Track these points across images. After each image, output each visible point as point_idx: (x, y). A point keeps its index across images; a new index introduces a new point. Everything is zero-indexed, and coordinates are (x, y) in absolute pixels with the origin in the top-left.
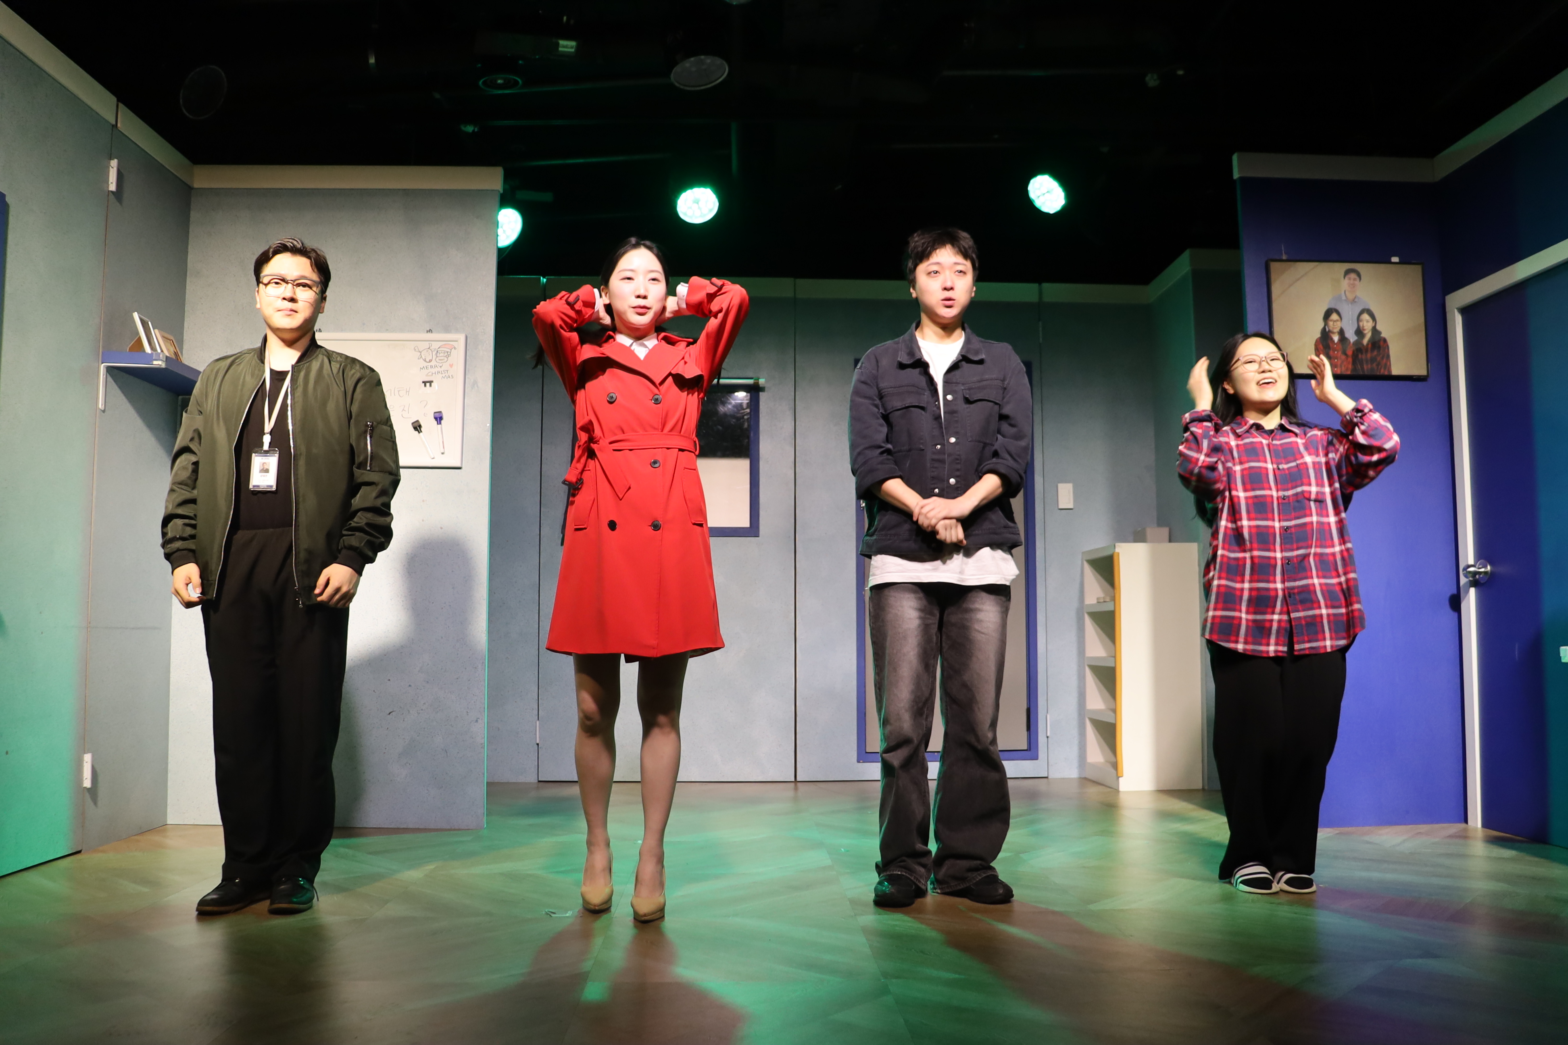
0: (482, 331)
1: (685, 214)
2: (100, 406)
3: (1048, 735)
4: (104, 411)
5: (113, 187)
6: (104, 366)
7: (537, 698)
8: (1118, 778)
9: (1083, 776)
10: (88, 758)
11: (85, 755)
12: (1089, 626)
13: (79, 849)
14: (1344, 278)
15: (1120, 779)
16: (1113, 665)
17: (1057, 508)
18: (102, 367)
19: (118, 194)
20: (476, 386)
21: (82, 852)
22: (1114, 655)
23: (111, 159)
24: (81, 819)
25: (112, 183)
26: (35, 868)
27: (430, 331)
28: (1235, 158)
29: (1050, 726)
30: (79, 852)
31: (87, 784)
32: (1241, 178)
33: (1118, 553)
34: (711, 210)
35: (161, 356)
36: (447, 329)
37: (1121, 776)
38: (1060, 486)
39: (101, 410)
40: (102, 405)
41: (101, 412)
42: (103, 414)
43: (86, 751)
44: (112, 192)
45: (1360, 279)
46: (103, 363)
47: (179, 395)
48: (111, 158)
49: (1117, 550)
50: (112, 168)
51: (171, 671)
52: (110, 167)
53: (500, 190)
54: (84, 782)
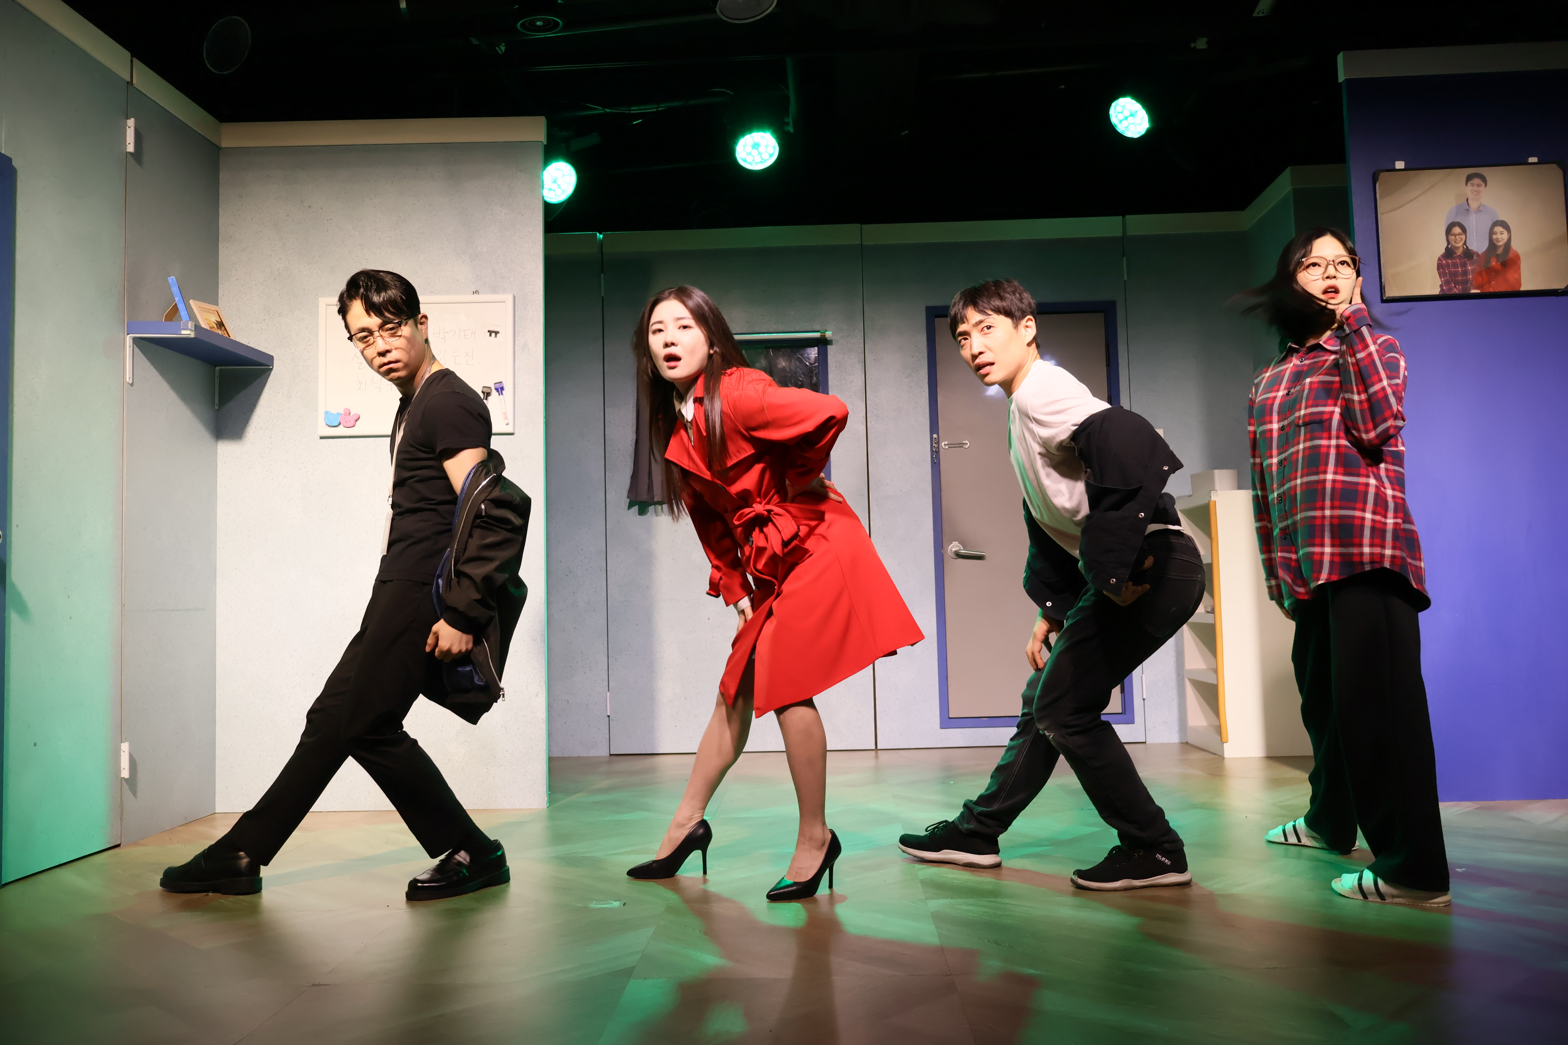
0: (531, 289)
1: (745, 160)
3: (1144, 697)
4: (132, 385)
5: (131, 148)
6: (130, 336)
7: (607, 669)
8: (1222, 743)
9: (1185, 741)
10: (125, 747)
11: (122, 744)
13: (119, 843)
15: (1225, 745)
16: (1212, 622)
18: (129, 340)
19: (138, 155)
20: (525, 347)
21: (121, 846)
22: (1214, 611)
23: (127, 119)
25: (129, 144)
26: (64, 866)
27: (476, 292)
28: (1340, 58)
29: (1146, 687)
30: (118, 846)
31: (125, 774)
32: (1347, 81)
33: (1215, 502)
34: (771, 155)
35: (189, 325)
36: (494, 290)
37: (1226, 741)
39: (128, 383)
40: (130, 378)
41: (129, 386)
42: (131, 387)
43: (123, 740)
44: (130, 153)
46: (128, 334)
47: (216, 367)
49: (1213, 499)
50: (129, 127)
51: (217, 653)
52: (127, 127)
53: (543, 141)
54: (122, 772)
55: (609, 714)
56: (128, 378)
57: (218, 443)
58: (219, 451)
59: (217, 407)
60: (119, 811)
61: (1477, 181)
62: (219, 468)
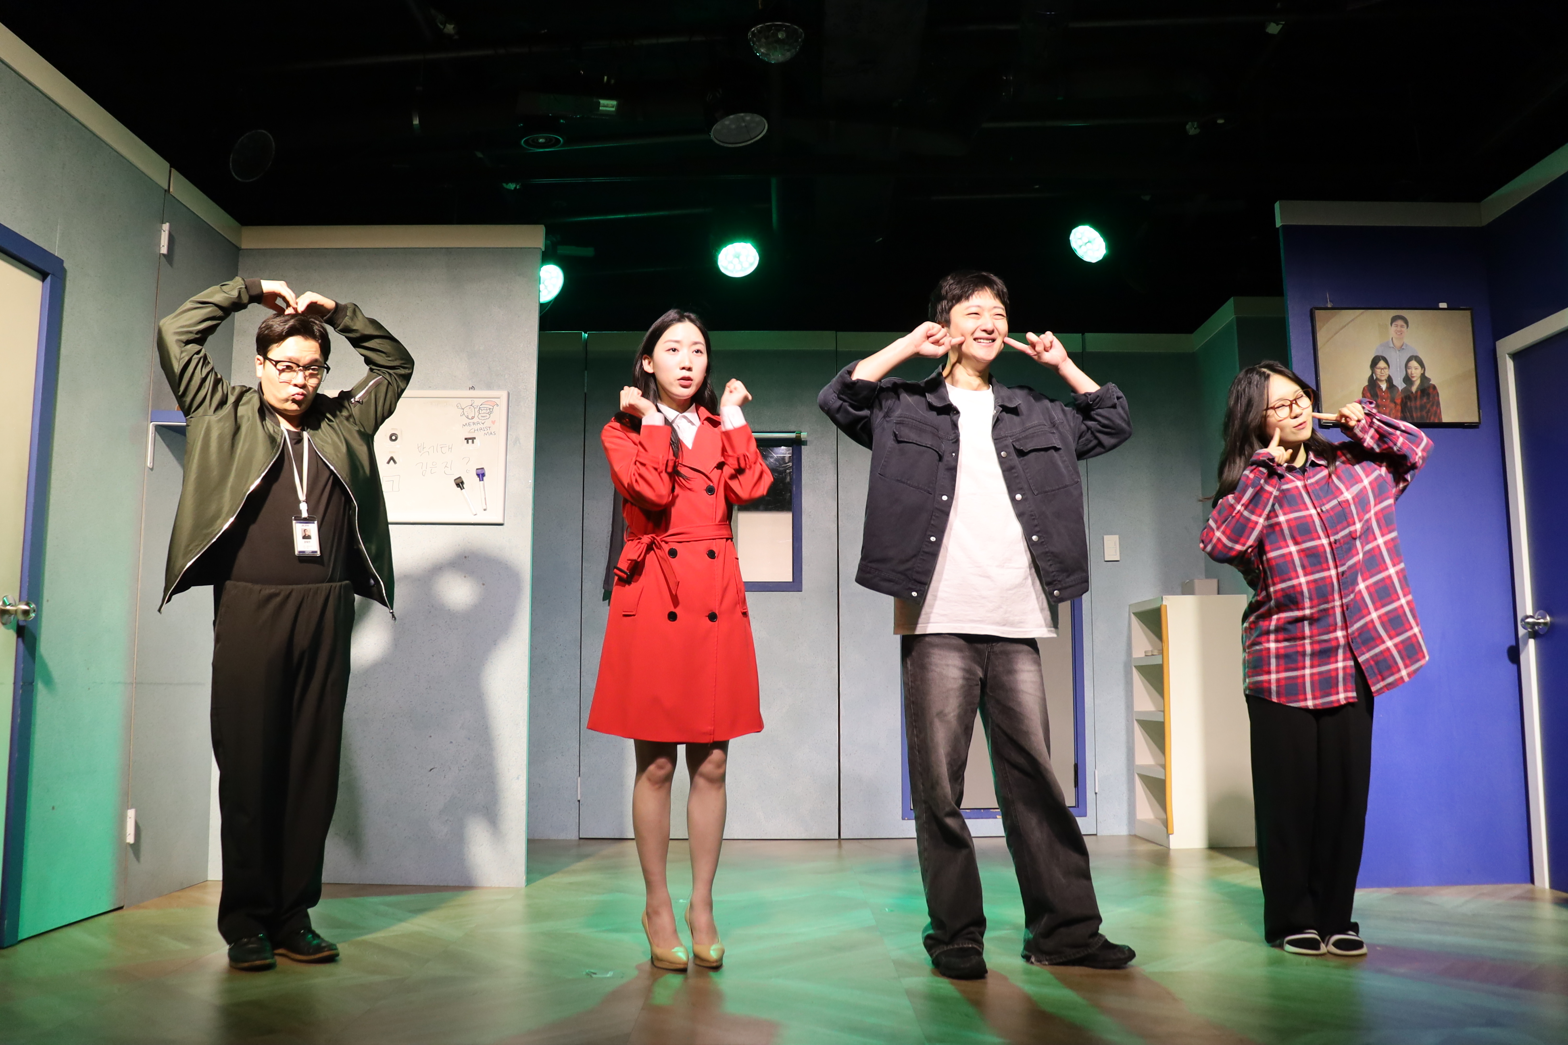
0: (525, 387)
1: (726, 269)
2: (148, 465)
3: (1097, 791)
4: (152, 469)
5: (164, 250)
6: (153, 424)
7: (578, 755)
8: (1168, 835)
9: (1133, 834)
10: (131, 814)
11: (129, 811)
12: (1137, 678)
13: (122, 905)
14: (1391, 325)
15: (1170, 836)
16: (1163, 720)
17: (1103, 560)
18: (151, 427)
19: (169, 256)
20: (518, 442)
21: (124, 908)
22: (1163, 710)
23: (160, 222)
24: (123, 875)
25: (163, 246)
26: (77, 925)
27: (473, 388)
28: (1277, 205)
29: (1099, 781)
30: (121, 908)
31: (130, 839)
32: (1283, 226)
33: (1166, 606)
34: (751, 264)
36: (489, 387)
37: (1172, 833)
38: (1105, 537)
39: (150, 468)
40: (150, 463)
41: (150, 471)
42: (151, 472)
43: (129, 807)
44: (163, 254)
45: (1407, 328)
46: (151, 422)
48: (163, 222)
49: (1164, 603)
50: (164, 231)
52: (162, 231)
53: (542, 247)
54: (128, 838)
55: (579, 799)
60: (124, 877)
61: (1400, 322)
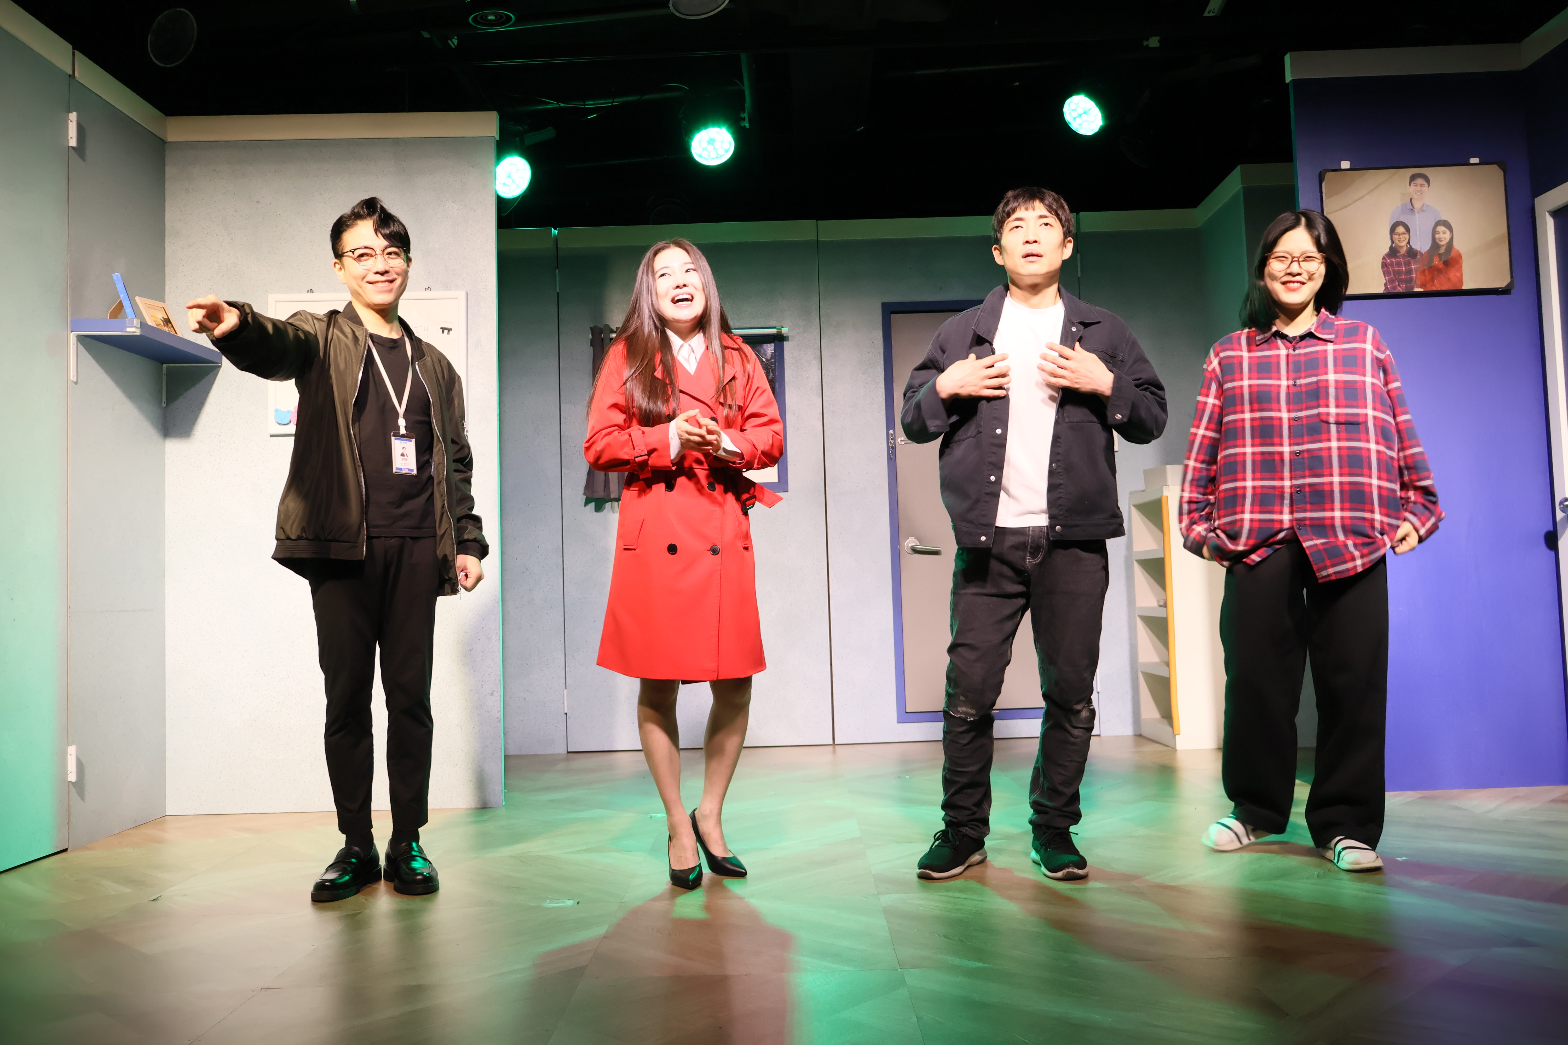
0: (484, 286)
1: (700, 156)
4: (76, 383)
5: (73, 142)
6: (74, 334)
7: (564, 667)
8: (1174, 735)
9: (1138, 734)
10: (72, 750)
11: (69, 747)
12: (1139, 573)
13: (65, 848)
15: (1177, 736)
18: (72, 337)
19: (80, 150)
20: (478, 344)
21: (68, 850)
22: (1166, 605)
23: (69, 113)
25: (71, 138)
26: (9, 872)
27: (428, 289)
28: (1287, 58)
30: (65, 850)
31: (72, 777)
32: (1293, 81)
33: (1167, 497)
34: (727, 151)
35: (135, 322)
36: (446, 287)
37: (1177, 733)
39: (73, 381)
40: (74, 377)
41: (74, 384)
43: (70, 743)
44: (72, 147)
46: (72, 332)
47: (162, 364)
48: (70, 111)
49: (1165, 494)
50: (71, 121)
51: (166, 654)
52: (69, 121)
53: (496, 136)
54: (69, 776)
55: (566, 712)
56: (72, 377)
57: (166, 441)
58: (167, 450)
59: (164, 405)
60: (66, 816)
61: (1420, 181)
62: (167, 468)
